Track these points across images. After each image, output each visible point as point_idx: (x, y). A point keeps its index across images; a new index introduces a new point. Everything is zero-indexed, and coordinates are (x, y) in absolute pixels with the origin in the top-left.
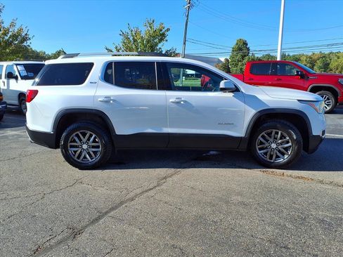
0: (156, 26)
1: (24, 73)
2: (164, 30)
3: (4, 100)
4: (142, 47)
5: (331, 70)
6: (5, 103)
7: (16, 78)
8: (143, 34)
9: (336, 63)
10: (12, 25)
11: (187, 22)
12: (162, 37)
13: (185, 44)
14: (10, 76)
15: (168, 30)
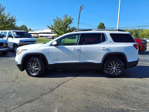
0: (68, 17)
1: (16, 35)
2: (71, 19)
3: (8, 46)
4: (62, 26)
5: (139, 37)
6: (9, 47)
7: (13, 37)
8: (63, 21)
9: (141, 34)
10: (9, 15)
11: (79, 15)
12: (70, 22)
13: (78, 24)
14: (10, 36)
15: (73, 19)
